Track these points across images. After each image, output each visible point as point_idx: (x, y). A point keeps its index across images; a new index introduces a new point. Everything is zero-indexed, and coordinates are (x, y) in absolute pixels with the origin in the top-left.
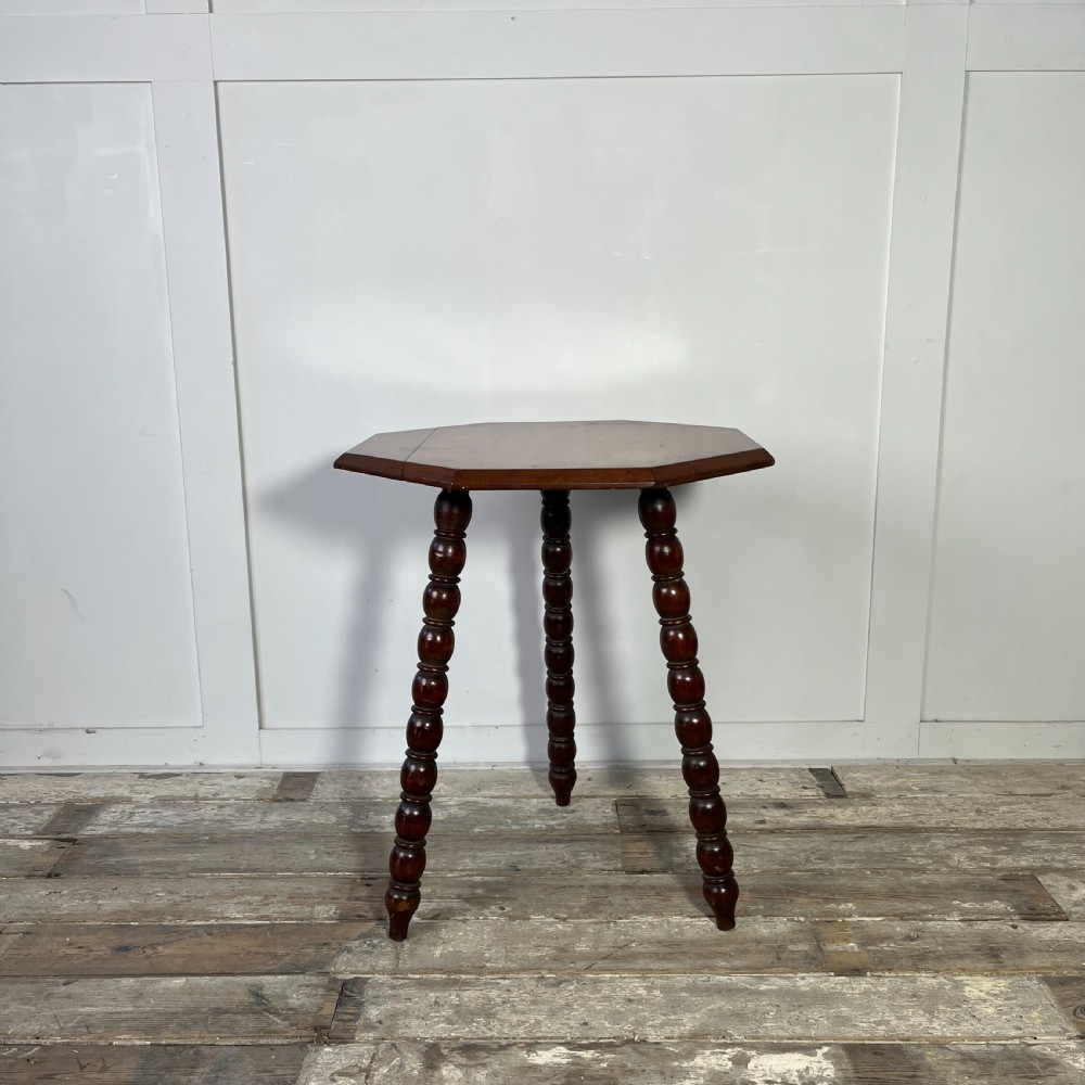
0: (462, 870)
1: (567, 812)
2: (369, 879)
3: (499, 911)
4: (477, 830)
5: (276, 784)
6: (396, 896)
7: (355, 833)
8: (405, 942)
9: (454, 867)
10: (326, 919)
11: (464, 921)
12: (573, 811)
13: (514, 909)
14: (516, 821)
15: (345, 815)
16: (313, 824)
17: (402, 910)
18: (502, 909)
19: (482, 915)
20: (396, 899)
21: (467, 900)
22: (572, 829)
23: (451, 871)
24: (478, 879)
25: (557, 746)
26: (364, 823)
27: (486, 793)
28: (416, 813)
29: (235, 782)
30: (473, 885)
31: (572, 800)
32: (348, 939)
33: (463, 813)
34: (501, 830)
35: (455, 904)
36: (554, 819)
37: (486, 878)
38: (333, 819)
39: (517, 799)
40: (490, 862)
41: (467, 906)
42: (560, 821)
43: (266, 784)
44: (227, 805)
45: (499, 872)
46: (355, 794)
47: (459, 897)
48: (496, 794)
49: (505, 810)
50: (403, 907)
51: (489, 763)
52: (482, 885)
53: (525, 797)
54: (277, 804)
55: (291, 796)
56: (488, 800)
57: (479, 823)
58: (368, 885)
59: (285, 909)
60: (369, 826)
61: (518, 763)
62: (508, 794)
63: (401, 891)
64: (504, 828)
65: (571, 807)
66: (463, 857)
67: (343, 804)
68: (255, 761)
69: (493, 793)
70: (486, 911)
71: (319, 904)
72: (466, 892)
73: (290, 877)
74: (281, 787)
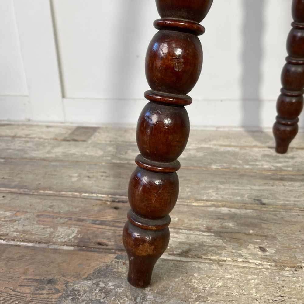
0: (207, 201)
1: (286, 157)
2: (119, 202)
3: (260, 253)
4: (214, 167)
5: (70, 132)
6: (136, 235)
7: (114, 163)
8: (147, 290)
9: (199, 197)
10: (65, 244)
11: (219, 263)
12: (292, 158)
13: (277, 251)
14: (247, 162)
15: (110, 151)
16: (85, 156)
17: (144, 254)
18: (263, 249)
19: (241, 256)
20: (136, 239)
21: (219, 234)
22: (298, 170)
23: (197, 200)
24: (225, 210)
25: (288, 99)
26: (123, 156)
27: (215, 142)
28: (167, 122)
29: (45, 130)
30: (221, 217)
31: (289, 150)
32: (78, 276)
33: (201, 154)
34: (235, 168)
35: (206, 238)
36: (280, 162)
37: (233, 210)
38: (100, 153)
39: (242, 147)
40: (234, 195)
41: (220, 242)
42: (285, 164)
43: (64, 131)
44: (31, 141)
45: (244, 206)
46: (120, 139)
47: (209, 230)
48: (224, 144)
49: (234, 154)
50: (145, 250)
51: (214, 127)
52: (232, 217)
53: (247, 146)
54: (64, 143)
55: (76, 138)
56: (219, 147)
57: (215, 162)
58: (116, 208)
59: (28, 228)
60: (126, 159)
61: (235, 127)
62: (233, 144)
63: (143, 229)
64: (237, 166)
65: (289, 154)
66: (205, 188)
67: (110, 145)
68: (61, 119)
69: (221, 143)
70: (244, 251)
71: (63, 224)
72: (216, 224)
73: (49, 195)
74: (73, 133)
